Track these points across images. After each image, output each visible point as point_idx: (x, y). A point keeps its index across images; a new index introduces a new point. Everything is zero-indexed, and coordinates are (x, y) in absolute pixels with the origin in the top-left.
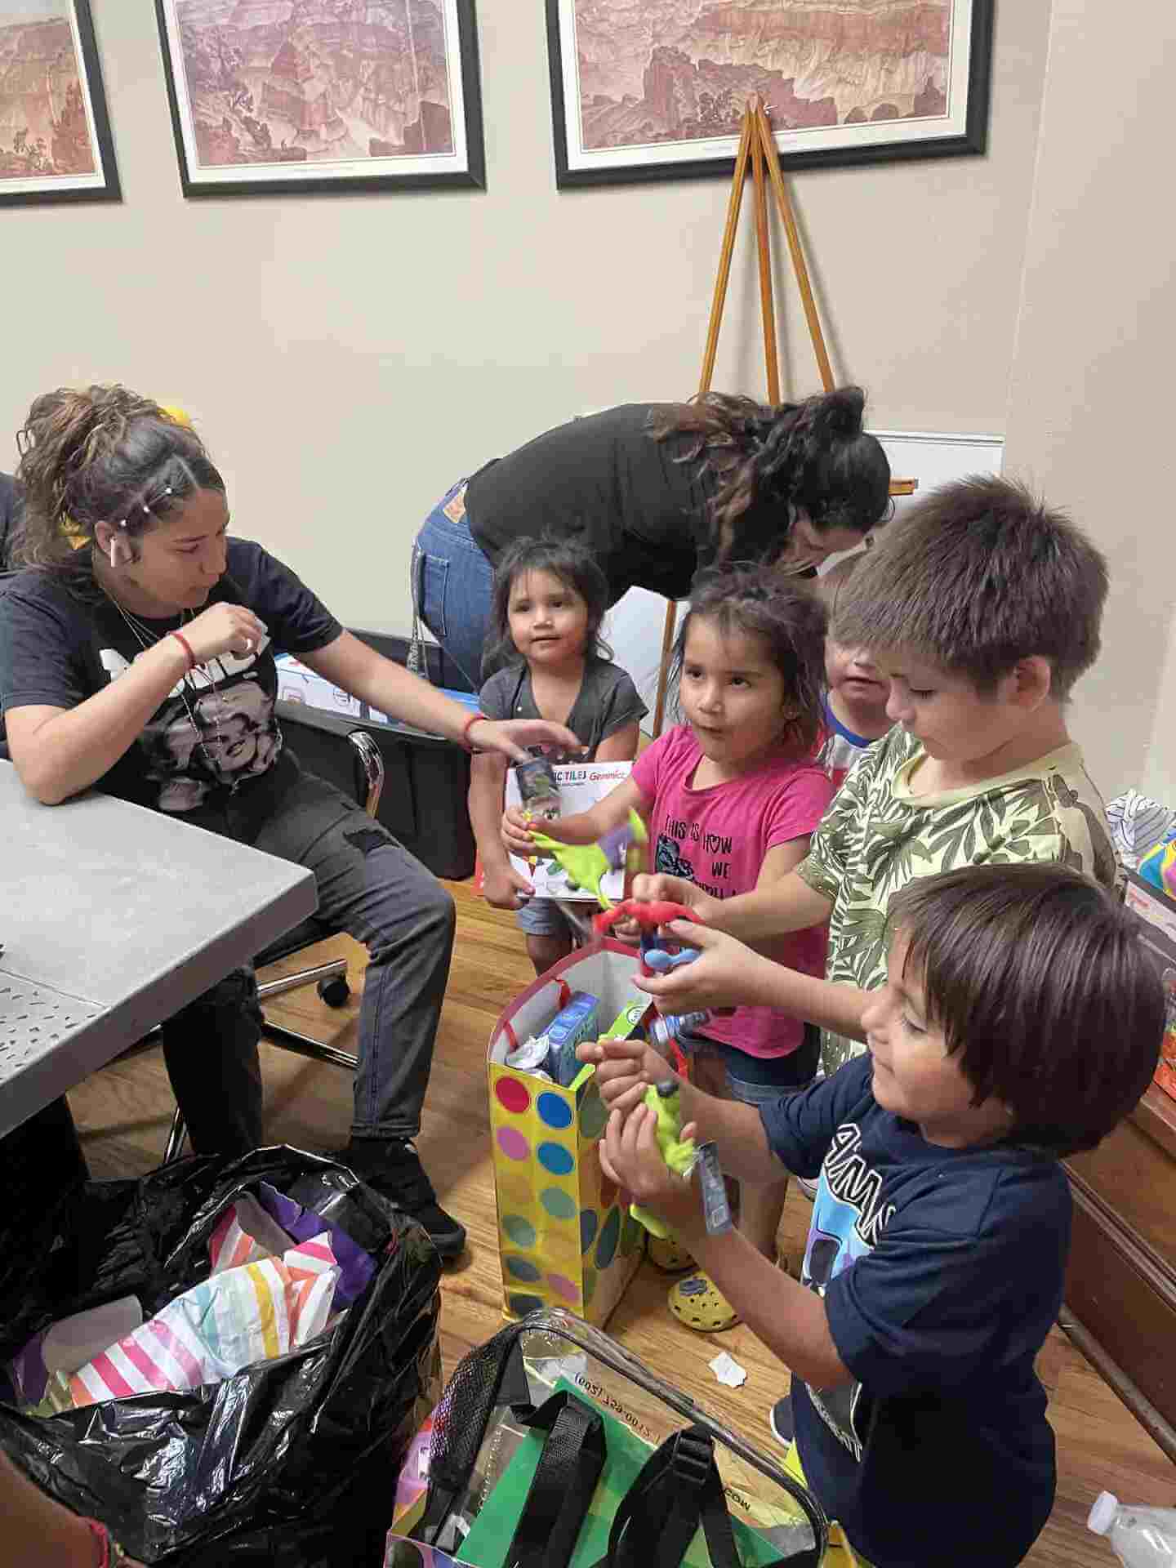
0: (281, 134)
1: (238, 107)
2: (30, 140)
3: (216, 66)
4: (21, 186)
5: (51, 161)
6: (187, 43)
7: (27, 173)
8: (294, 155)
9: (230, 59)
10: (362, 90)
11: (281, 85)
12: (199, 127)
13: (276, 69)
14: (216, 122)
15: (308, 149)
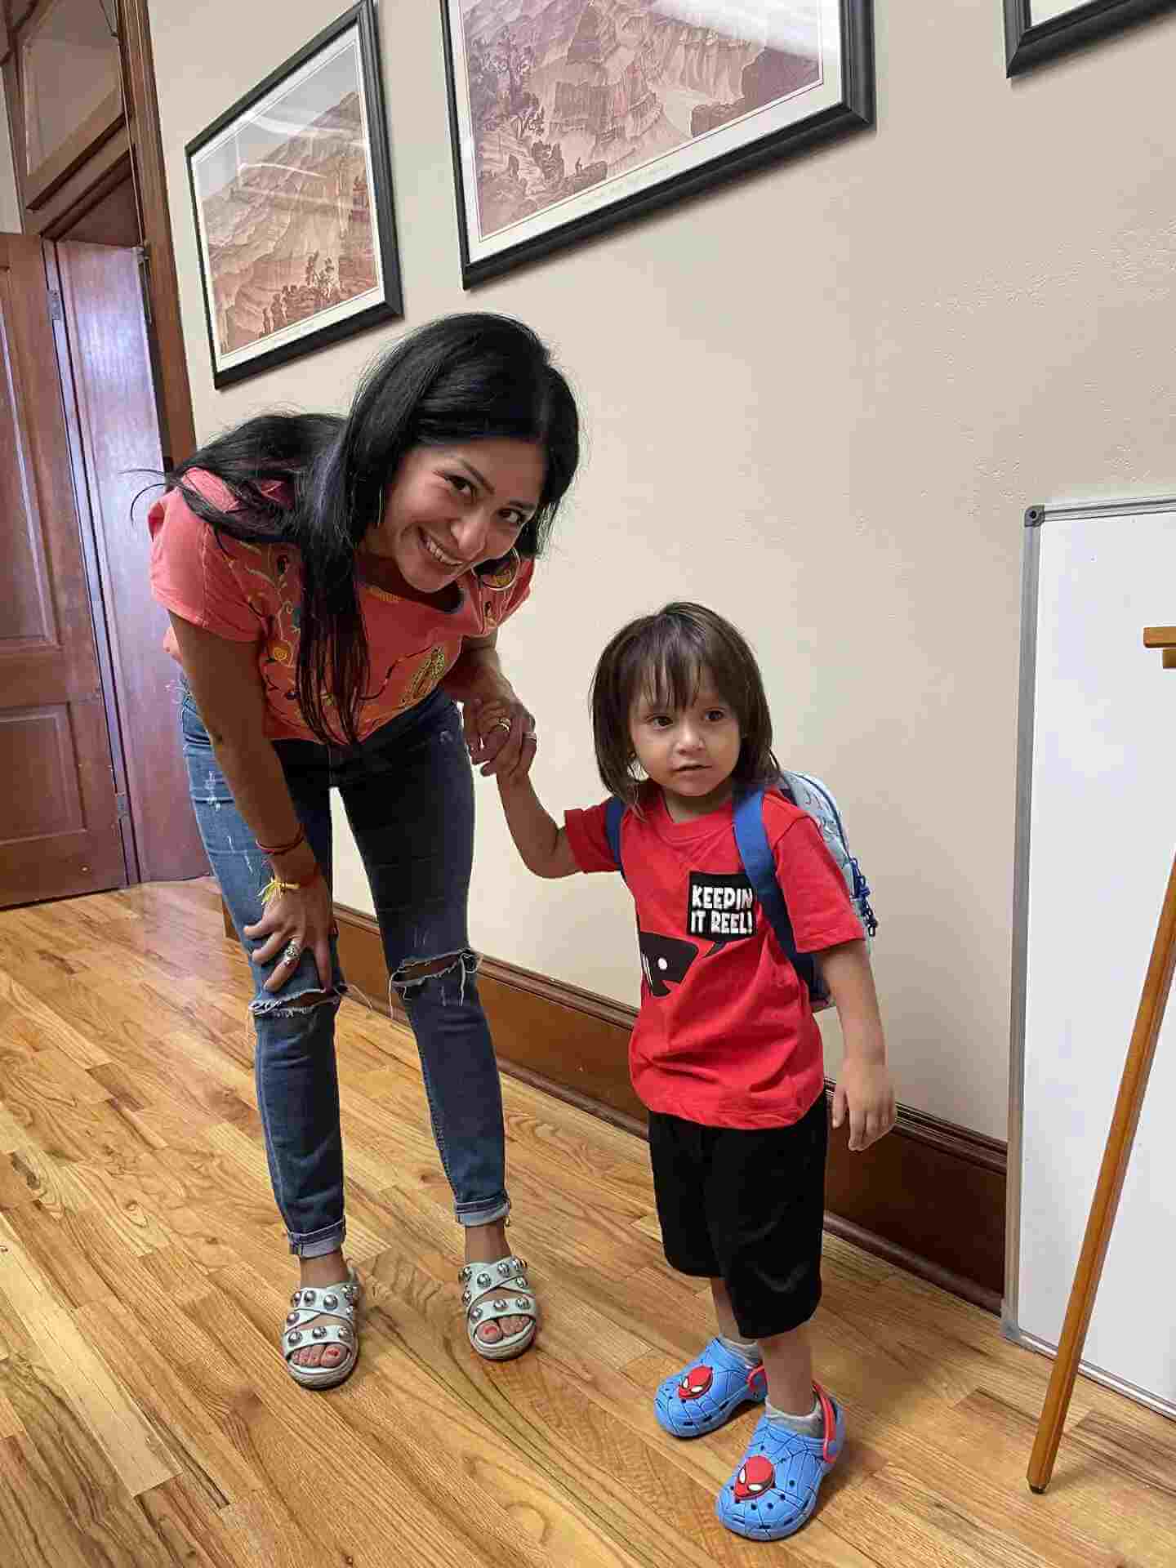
0: (576, 151)
1: (527, 133)
2: (320, 268)
3: (504, 83)
4: (310, 326)
5: (338, 286)
6: (474, 68)
7: (318, 308)
8: (593, 176)
9: (521, 65)
10: (684, 36)
11: (580, 75)
12: (482, 180)
13: (574, 56)
14: (500, 167)
15: (609, 161)
